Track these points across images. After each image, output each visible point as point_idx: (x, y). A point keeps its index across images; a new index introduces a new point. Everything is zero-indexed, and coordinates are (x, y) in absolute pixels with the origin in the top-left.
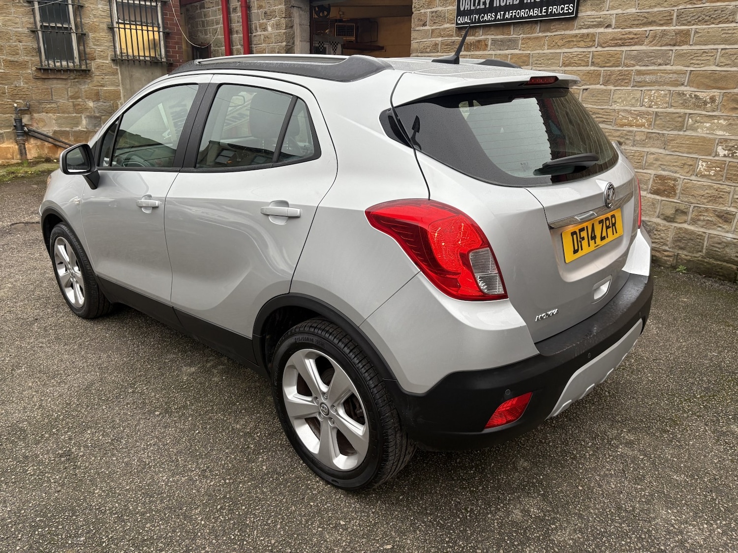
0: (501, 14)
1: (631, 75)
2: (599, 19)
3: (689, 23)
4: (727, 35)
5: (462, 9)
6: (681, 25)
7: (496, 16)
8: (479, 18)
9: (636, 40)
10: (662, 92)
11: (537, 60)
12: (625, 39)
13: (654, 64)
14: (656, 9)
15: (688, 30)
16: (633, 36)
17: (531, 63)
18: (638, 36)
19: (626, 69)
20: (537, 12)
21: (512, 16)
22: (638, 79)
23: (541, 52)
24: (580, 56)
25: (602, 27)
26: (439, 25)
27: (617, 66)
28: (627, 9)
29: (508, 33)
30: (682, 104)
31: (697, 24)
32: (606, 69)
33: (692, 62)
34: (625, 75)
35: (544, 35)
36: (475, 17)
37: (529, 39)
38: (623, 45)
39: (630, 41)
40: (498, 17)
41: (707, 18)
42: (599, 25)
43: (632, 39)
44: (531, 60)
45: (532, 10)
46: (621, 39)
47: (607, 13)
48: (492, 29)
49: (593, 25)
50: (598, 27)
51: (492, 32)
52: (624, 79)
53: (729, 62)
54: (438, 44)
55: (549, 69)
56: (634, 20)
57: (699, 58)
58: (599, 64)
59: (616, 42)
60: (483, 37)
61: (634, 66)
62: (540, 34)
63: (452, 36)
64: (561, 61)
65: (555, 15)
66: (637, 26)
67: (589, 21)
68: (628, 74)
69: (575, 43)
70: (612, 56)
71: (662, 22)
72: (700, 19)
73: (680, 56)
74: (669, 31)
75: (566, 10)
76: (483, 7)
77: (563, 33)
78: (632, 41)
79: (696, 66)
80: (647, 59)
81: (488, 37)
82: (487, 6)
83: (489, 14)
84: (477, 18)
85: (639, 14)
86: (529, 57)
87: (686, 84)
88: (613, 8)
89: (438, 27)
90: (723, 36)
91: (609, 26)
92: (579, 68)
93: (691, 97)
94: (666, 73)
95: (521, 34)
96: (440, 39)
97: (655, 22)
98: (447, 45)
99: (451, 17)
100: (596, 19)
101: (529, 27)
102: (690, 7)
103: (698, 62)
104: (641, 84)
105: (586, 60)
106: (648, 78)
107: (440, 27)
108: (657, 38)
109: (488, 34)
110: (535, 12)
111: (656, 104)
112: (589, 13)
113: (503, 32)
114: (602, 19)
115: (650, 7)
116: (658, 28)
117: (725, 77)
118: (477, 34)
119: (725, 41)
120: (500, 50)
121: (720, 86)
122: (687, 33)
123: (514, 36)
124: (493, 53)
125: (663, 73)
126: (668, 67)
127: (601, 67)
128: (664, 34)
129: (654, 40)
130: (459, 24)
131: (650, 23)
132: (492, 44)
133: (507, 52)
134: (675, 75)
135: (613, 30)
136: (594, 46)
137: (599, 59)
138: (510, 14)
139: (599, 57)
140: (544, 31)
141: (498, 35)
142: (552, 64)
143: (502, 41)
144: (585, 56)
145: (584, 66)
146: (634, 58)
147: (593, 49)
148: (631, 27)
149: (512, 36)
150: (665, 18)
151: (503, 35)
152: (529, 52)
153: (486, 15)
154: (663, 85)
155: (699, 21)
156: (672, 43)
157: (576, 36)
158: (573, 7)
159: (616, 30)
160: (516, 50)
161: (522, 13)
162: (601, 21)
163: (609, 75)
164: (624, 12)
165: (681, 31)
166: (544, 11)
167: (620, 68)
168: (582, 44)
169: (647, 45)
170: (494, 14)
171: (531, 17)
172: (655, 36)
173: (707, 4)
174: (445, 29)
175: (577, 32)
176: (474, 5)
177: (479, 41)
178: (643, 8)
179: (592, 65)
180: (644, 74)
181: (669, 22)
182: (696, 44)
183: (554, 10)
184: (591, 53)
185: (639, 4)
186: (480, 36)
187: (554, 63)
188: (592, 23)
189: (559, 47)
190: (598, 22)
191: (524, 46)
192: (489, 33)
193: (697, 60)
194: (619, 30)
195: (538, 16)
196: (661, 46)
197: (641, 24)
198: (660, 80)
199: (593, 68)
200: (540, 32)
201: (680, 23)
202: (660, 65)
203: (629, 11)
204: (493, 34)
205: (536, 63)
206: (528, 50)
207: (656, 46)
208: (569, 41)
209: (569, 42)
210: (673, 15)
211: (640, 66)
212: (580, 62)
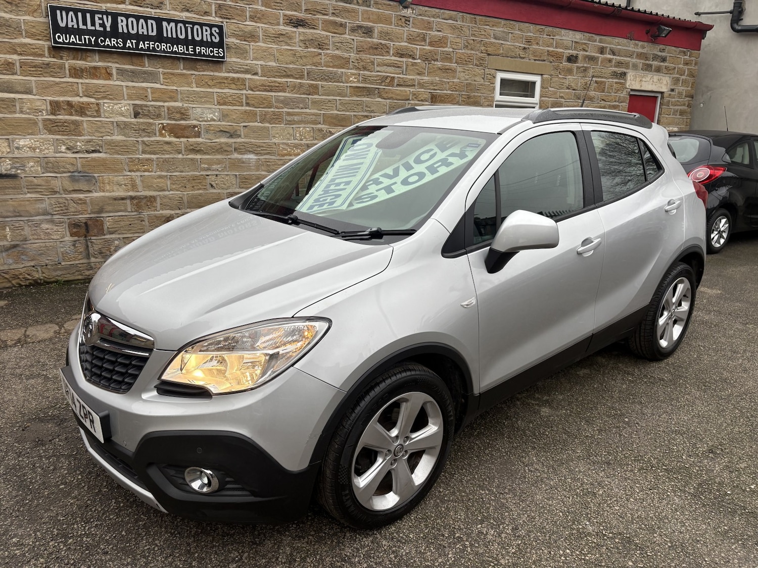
0: (132, 43)
1: (283, 115)
2: (246, 67)
3: (315, 80)
4: (340, 91)
5: (62, 25)
6: (310, 80)
7: (125, 43)
8: (96, 41)
9: (281, 88)
10: (308, 129)
11: (188, 97)
12: (272, 86)
13: (298, 107)
14: (291, 66)
15: (316, 84)
16: (278, 85)
17: (179, 99)
18: (282, 85)
19: (277, 110)
20: (182, 49)
21: (149, 47)
22: (289, 118)
23: (190, 89)
24: (234, 97)
25: (248, 74)
26: (9, 37)
27: (270, 108)
28: (268, 62)
29: (141, 64)
30: (322, 137)
31: (321, 81)
32: (260, 109)
33: (322, 107)
34: (277, 115)
35: (189, 72)
36: (89, 39)
37: (173, 74)
38: (271, 91)
39: (276, 88)
40: (129, 44)
41: (326, 77)
42: (247, 72)
43: (277, 87)
44: (179, 96)
45: (175, 46)
46: (269, 86)
47: (252, 62)
48: (115, 56)
49: (242, 71)
50: (246, 74)
51: (116, 60)
52: (277, 118)
53: (344, 109)
54: (13, 64)
55: (203, 106)
56: (276, 72)
57: (327, 105)
58: (254, 105)
59: (265, 88)
60: (100, 64)
61: (283, 108)
62: (185, 71)
63: (42, 55)
64: (215, 100)
65: (204, 55)
66: (280, 77)
67: (236, 67)
68: (280, 114)
69: (226, 85)
70: (265, 99)
71: (297, 76)
72: (322, 77)
73: (315, 102)
74: (304, 84)
75: (216, 53)
76: (102, 29)
77: (212, 74)
78: (277, 88)
79: (325, 110)
80: (292, 104)
81: (109, 64)
82: (108, 29)
83: (112, 39)
84: (93, 40)
85: (279, 68)
86: (177, 94)
87: (322, 123)
88: (255, 59)
89: (4, 40)
90: (338, 91)
91: (256, 74)
92: (235, 108)
93: (327, 132)
94: (308, 115)
95: (160, 68)
96: (15, 57)
97: (292, 75)
98: (35, 67)
99: (34, 30)
100: (244, 67)
101: (169, 62)
102: (315, 68)
103: (326, 108)
104: (291, 123)
105: (240, 101)
106: (296, 118)
107: (11, 41)
108: (297, 88)
109: (109, 62)
110: (180, 49)
111: (305, 138)
112: (234, 60)
113: (132, 62)
114: (248, 67)
115: (287, 63)
116: (295, 80)
117: (344, 118)
118: (89, 59)
119: (340, 95)
120: (133, 82)
121: (342, 124)
122: (316, 87)
123: (150, 69)
124: (123, 84)
125: (305, 115)
126: (307, 110)
127: (255, 108)
128: (301, 85)
129: (294, 89)
130: (60, 43)
131: (288, 76)
132: (117, 73)
133: (144, 85)
134: (314, 117)
135: (261, 78)
136: (245, 89)
137: (254, 100)
138: (146, 45)
139: (253, 99)
140: (188, 69)
141: (124, 64)
142: (205, 102)
143: (133, 72)
144: (238, 97)
145: (239, 106)
146: (282, 102)
147: (244, 92)
148: (275, 77)
149: (147, 69)
150: (299, 74)
151: (133, 65)
152: (175, 88)
153: (107, 39)
154: (307, 124)
155: (322, 79)
156: (307, 93)
157: (227, 78)
158: (224, 52)
159: (263, 78)
160: (155, 84)
161: (163, 47)
162: (248, 69)
163: (265, 115)
164: (267, 64)
165: (312, 85)
166: (190, 49)
167: (272, 110)
168: (233, 86)
169: (289, 93)
170: (120, 40)
171: (175, 53)
172: (295, 87)
173: (324, 68)
174: (25, 45)
175: (226, 75)
176: (85, 23)
177: (95, 68)
178: (282, 64)
179: (246, 106)
180: (292, 115)
181: (301, 77)
182: (323, 95)
183: (202, 51)
184: (244, 95)
185: (277, 60)
186: (96, 62)
187: (208, 101)
188: (240, 69)
189: (210, 86)
190: (246, 69)
191: (166, 81)
192: (110, 60)
193: (326, 106)
194: (266, 78)
195: (184, 54)
196: (300, 94)
197: (282, 76)
198: (305, 120)
199: (248, 108)
200: (184, 69)
201: (309, 78)
202: (302, 108)
203: (270, 63)
204: (117, 63)
205: (188, 100)
206: (173, 86)
207: (296, 94)
208: (220, 83)
209: (222, 83)
210: (304, 72)
211: (288, 108)
212: (234, 102)
